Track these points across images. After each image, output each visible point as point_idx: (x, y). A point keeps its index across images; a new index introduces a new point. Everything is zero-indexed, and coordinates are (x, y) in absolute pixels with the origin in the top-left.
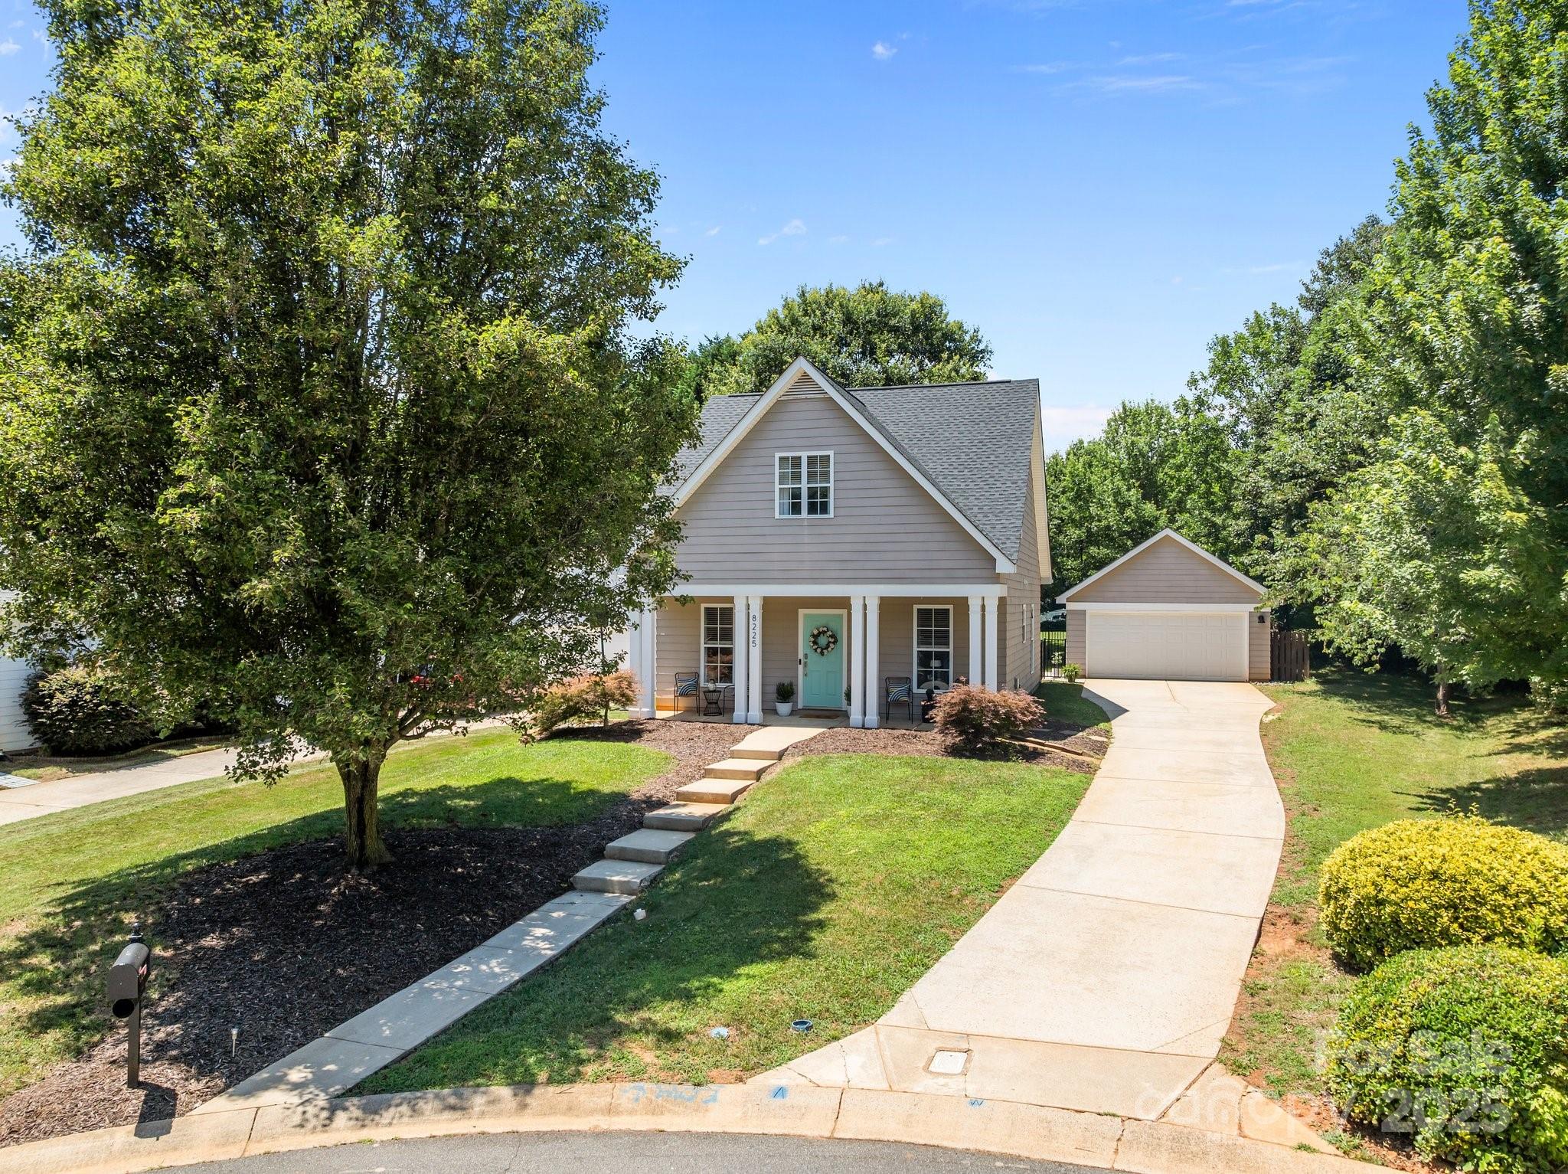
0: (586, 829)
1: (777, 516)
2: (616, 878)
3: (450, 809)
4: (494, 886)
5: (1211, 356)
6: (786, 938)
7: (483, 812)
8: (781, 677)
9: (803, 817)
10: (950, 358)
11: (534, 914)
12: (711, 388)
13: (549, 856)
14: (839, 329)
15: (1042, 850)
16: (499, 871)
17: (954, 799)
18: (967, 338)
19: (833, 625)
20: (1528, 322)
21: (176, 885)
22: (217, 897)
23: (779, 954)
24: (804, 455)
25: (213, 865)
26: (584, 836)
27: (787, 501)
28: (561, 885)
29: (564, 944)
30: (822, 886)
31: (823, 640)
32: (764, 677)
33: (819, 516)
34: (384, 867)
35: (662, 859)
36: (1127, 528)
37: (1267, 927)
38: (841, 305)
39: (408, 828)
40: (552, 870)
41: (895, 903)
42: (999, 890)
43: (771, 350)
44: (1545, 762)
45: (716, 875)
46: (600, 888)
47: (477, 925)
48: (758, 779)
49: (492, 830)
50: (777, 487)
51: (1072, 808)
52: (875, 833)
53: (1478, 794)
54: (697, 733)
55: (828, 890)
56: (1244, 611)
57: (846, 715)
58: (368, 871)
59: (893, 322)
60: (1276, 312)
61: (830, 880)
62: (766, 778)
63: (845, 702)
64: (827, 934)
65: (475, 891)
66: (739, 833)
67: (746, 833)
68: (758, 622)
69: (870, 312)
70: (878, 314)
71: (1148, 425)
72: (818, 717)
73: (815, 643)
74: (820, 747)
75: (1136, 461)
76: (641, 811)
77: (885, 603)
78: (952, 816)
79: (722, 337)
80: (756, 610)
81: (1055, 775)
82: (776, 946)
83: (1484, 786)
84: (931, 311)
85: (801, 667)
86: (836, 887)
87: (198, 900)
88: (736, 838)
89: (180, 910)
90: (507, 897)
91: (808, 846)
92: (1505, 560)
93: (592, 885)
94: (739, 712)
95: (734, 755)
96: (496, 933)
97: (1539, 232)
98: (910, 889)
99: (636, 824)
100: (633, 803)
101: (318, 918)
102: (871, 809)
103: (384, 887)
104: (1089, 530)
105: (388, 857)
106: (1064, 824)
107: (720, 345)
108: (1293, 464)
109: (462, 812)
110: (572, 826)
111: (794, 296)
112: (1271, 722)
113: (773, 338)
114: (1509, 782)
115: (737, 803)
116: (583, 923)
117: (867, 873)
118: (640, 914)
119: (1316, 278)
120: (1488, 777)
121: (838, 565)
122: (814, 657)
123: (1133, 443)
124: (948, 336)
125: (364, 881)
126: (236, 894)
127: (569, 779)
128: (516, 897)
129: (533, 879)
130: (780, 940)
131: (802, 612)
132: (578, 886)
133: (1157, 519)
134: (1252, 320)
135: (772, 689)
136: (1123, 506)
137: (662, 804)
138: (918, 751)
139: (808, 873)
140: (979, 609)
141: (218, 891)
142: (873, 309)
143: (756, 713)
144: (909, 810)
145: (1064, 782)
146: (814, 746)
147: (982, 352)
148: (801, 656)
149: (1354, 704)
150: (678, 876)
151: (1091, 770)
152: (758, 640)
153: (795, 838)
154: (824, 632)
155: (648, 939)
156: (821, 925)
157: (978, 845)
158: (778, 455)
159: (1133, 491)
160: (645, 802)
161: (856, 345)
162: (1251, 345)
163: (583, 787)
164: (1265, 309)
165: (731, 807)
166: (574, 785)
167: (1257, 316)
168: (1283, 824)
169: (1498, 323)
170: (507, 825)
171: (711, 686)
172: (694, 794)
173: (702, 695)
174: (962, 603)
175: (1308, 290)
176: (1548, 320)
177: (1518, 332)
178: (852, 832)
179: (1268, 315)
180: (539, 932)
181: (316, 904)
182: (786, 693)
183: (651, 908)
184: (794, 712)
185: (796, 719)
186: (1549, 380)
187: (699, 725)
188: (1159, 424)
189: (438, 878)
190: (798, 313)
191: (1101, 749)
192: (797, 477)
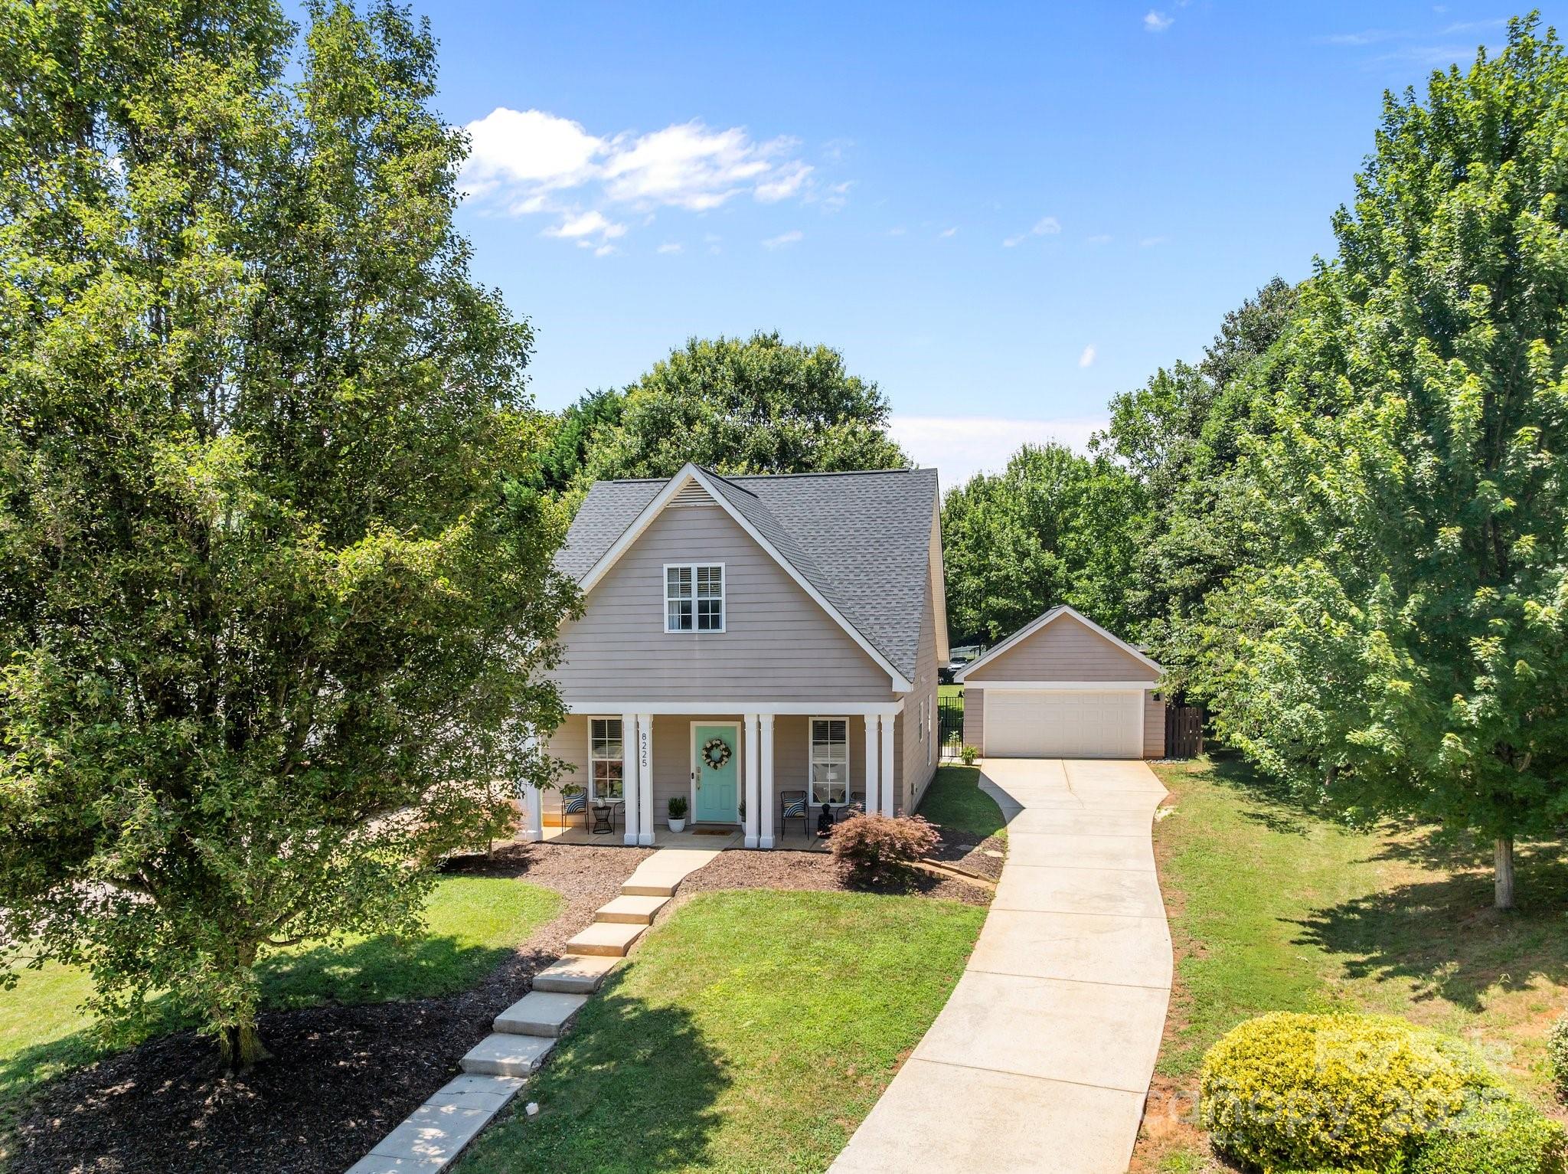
0: (473, 997)
1: (666, 630)
2: (506, 1061)
3: (330, 980)
4: (380, 1080)
5: (1113, 414)
6: (682, 1140)
7: (363, 982)
8: (673, 792)
9: (697, 978)
10: (846, 420)
11: (423, 1110)
12: (595, 451)
13: (434, 1035)
14: (730, 389)
15: (937, 1010)
16: (383, 1060)
17: (849, 949)
18: (864, 395)
19: (726, 738)
20: (1421, 479)
21: (32, 1102)
22: (79, 1116)
23: (676, 1161)
24: (694, 567)
25: (74, 1070)
26: (472, 1007)
27: (678, 615)
28: (449, 1069)
29: (455, 1149)
30: (717, 1070)
31: (716, 754)
32: (655, 792)
33: (710, 631)
34: (260, 1065)
35: (554, 1032)
36: (1026, 578)
37: (1152, 1103)
38: (732, 361)
39: (284, 1008)
40: (439, 1052)
41: (790, 1090)
42: (895, 1065)
43: (658, 410)
44: (1418, 875)
45: (610, 1057)
46: (490, 1071)
47: (364, 1131)
48: (651, 923)
49: (375, 1006)
50: (666, 599)
51: (967, 953)
52: (770, 999)
53: (1357, 917)
54: (587, 862)
55: (723, 1075)
56: (1137, 690)
57: (740, 831)
58: (243, 1073)
59: (787, 380)
60: (1182, 369)
61: (726, 1063)
62: (659, 922)
63: (739, 818)
64: (723, 1133)
65: (359, 1089)
66: (631, 1001)
67: (640, 1001)
68: (649, 741)
69: (763, 370)
70: (772, 371)
71: (1049, 470)
72: (712, 833)
73: (708, 756)
74: (714, 879)
75: (1036, 508)
76: (529, 971)
77: (780, 721)
78: (848, 973)
79: (605, 390)
80: (646, 728)
81: (951, 910)
82: (672, 1151)
83: (1363, 906)
84: (828, 365)
85: (693, 782)
86: (731, 1071)
87: (57, 1122)
88: (629, 1008)
89: (36, 1136)
90: (393, 1092)
91: (703, 1017)
92: (1389, 720)
93: (482, 1068)
94: (630, 835)
95: (626, 891)
96: (383, 1136)
97: (1435, 391)
98: (805, 1069)
99: (525, 988)
100: (521, 961)
101: (192, 1137)
102: (767, 966)
103: (260, 1091)
104: (988, 579)
105: (265, 1054)
106: (959, 975)
107: (602, 401)
108: (1191, 549)
109: (341, 984)
110: (458, 994)
111: (683, 347)
112: (1165, 819)
113: (660, 397)
114: (1387, 900)
115: (631, 957)
116: (474, 1118)
117: (763, 1050)
118: (532, 1108)
119: (1219, 345)
120: (1366, 892)
121: (732, 683)
122: (707, 770)
123: (1033, 489)
124: (845, 394)
125: (241, 1086)
126: (101, 1112)
127: (453, 932)
128: (403, 1091)
129: (420, 1066)
130: (678, 1144)
131: (693, 724)
132: (467, 1069)
133: (1057, 568)
134: (1156, 378)
135: (665, 804)
136: (1023, 555)
137: (552, 960)
138: (814, 882)
139: (703, 1054)
140: (876, 727)
141: (79, 1108)
142: (766, 366)
143: (647, 835)
144: (805, 966)
145: (960, 921)
146: (709, 878)
147: (880, 409)
148: (693, 770)
149: (1245, 790)
150: (570, 1056)
151: (983, 899)
152: (649, 759)
153: (690, 1006)
154: (717, 746)
155: (542, 1145)
156: (716, 1121)
157: (874, 1010)
158: (666, 567)
159: (1033, 540)
160: (533, 959)
161: (749, 404)
162: (1154, 406)
163: (468, 944)
164: (1169, 366)
165: (623, 962)
166: (459, 941)
167: (1162, 372)
168: (1171, 968)
169: (1393, 482)
170: (389, 999)
171: (600, 803)
172: (584, 946)
173: (591, 812)
174: (858, 721)
175: (1211, 356)
176: (1440, 479)
177: (1412, 490)
178: (747, 997)
179: (1172, 372)
180: (430, 1133)
181: (190, 1119)
182: (678, 808)
183: (544, 1099)
184: (686, 828)
185: (689, 835)
186: (1438, 542)
187: (589, 850)
188: (1059, 470)
189: (320, 1075)
190: (687, 367)
191: (995, 869)
192: (686, 589)
